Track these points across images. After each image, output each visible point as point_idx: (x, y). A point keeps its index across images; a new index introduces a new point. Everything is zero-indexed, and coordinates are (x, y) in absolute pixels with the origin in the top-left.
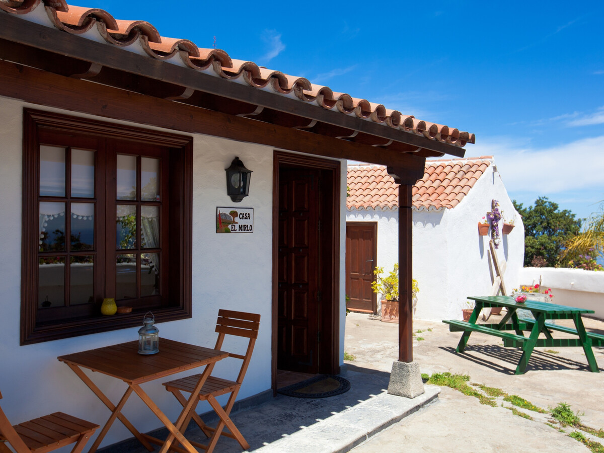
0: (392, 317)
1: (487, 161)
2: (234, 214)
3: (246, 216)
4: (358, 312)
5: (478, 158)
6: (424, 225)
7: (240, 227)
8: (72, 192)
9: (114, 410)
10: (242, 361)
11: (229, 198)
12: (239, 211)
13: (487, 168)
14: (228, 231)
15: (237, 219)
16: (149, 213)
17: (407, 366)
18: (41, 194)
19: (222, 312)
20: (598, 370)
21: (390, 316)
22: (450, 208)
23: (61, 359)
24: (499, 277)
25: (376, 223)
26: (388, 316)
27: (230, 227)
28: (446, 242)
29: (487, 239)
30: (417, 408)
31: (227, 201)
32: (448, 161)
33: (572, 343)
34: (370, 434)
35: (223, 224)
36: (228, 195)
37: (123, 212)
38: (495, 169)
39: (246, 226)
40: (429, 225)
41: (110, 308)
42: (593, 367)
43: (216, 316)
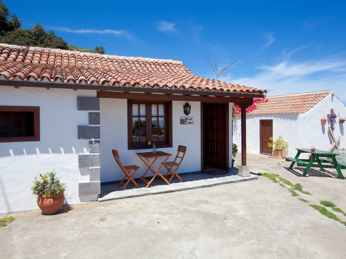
0: (276, 156)
1: (328, 92)
2: (187, 119)
3: (191, 119)
4: (266, 155)
5: (324, 91)
6: (291, 120)
7: (189, 123)
8: (140, 115)
9: (149, 167)
10: (181, 158)
11: (185, 114)
12: (188, 118)
13: (328, 95)
14: (184, 124)
15: (187, 120)
16: (161, 120)
17: (243, 167)
18: (133, 116)
19: (179, 146)
20: (343, 178)
21: (275, 156)
22: (302, 113)
23: (136, 153)
24: (334, 143)
25: (272, 120)
26: (274, 156)
27: (185, 122)
28: (299, 127)
29: (327, 126)
30: (245, 180)
31: (184, 115)
32: (311, 93)
33: (330, 167)
34: (222, 184)
35: (182, 122)
36: (184, 113)
37: (154, 119)
38: (333, 95)
39: (190, 122)
40: (293, 121)
41: (149, 143)
42: (341, 177)
43: (177, 147)
